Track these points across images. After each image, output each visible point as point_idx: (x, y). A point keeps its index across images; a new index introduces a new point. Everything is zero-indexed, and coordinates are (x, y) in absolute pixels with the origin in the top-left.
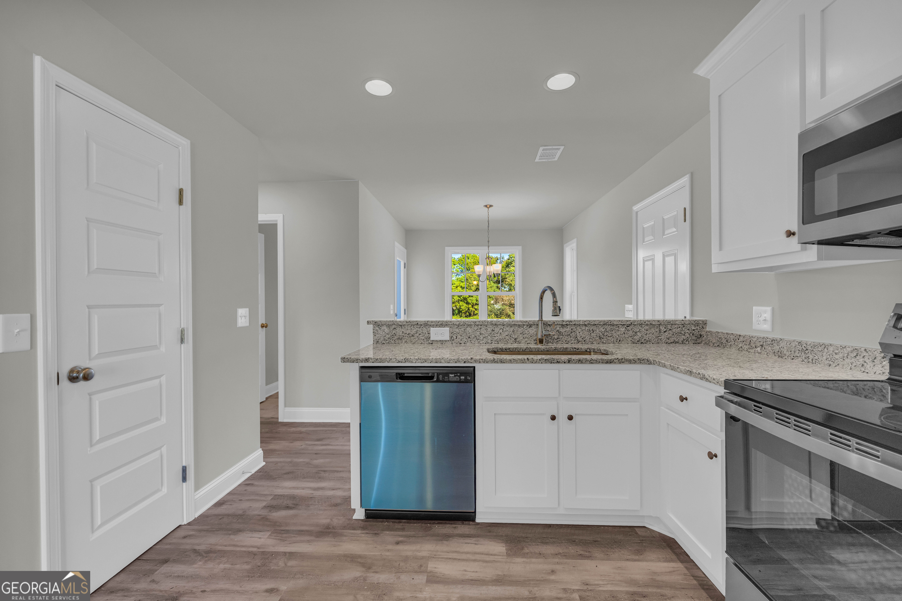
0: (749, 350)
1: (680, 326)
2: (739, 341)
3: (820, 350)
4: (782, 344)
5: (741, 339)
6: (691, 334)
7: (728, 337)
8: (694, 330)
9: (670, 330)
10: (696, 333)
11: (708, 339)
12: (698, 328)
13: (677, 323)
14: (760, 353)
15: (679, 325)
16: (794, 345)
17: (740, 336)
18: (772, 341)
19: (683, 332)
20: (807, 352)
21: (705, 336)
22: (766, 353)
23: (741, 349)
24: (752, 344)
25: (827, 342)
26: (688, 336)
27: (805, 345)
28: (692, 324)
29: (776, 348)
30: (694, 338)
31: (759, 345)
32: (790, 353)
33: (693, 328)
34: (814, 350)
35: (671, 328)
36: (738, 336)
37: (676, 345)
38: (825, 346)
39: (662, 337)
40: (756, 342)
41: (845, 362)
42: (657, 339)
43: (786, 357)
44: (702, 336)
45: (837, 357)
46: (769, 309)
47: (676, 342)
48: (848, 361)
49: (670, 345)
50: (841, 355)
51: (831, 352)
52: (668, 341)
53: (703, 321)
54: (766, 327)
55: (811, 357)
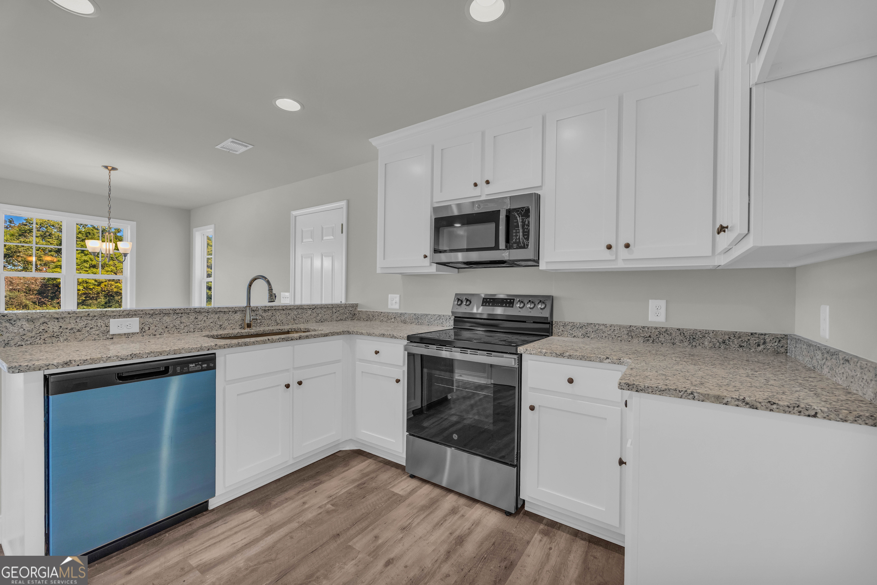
0: (387, 321)
1: (344, 308)
2: (381, 316)
3: (424, 317)
4: (406, 316)
5: (382, 314)
6: (350, 313)
7: (374, 314)
8: (351, 311)
9: (339, 311)
10: (352, 312)
11: (360, 316)
12: (353, 309)
13: (343, 306)
14: (393, 322)
15: (343, 307)
16: (412, 316)
17: (382, 313)
18: (401, 314)
19: (345, 312)
20: (418, 319)
21: (357, 315)
22: (397, 322)
23: (382, 321)
24: (389, 317)
25: (427, 313)
26: (348, 315)
27: (417, 315)
28: (351, 306)
29: (403, 318)
30: (351, 316)
31: (393, 318)
32: (410, 320)
33: (351, 309)
34: (422, 318)
35: (339, 310)
36: (381, 313)
37: (342, 321)
38: (427, 315)
39: (334, 317)
40: (392, 316)
41: (435, 323)
42: (331, 318)
43: (408, 323)
44: (355, 315)
45: (432, 320)
46: (398, 296)
47: (341, 320)
48: (436, 322)
49: (339, 322)
50: (433, 319)
51: (429, 318)
52: (337, 319)
53: (356, 304)
54: (397, 306)
55: (420, 321)
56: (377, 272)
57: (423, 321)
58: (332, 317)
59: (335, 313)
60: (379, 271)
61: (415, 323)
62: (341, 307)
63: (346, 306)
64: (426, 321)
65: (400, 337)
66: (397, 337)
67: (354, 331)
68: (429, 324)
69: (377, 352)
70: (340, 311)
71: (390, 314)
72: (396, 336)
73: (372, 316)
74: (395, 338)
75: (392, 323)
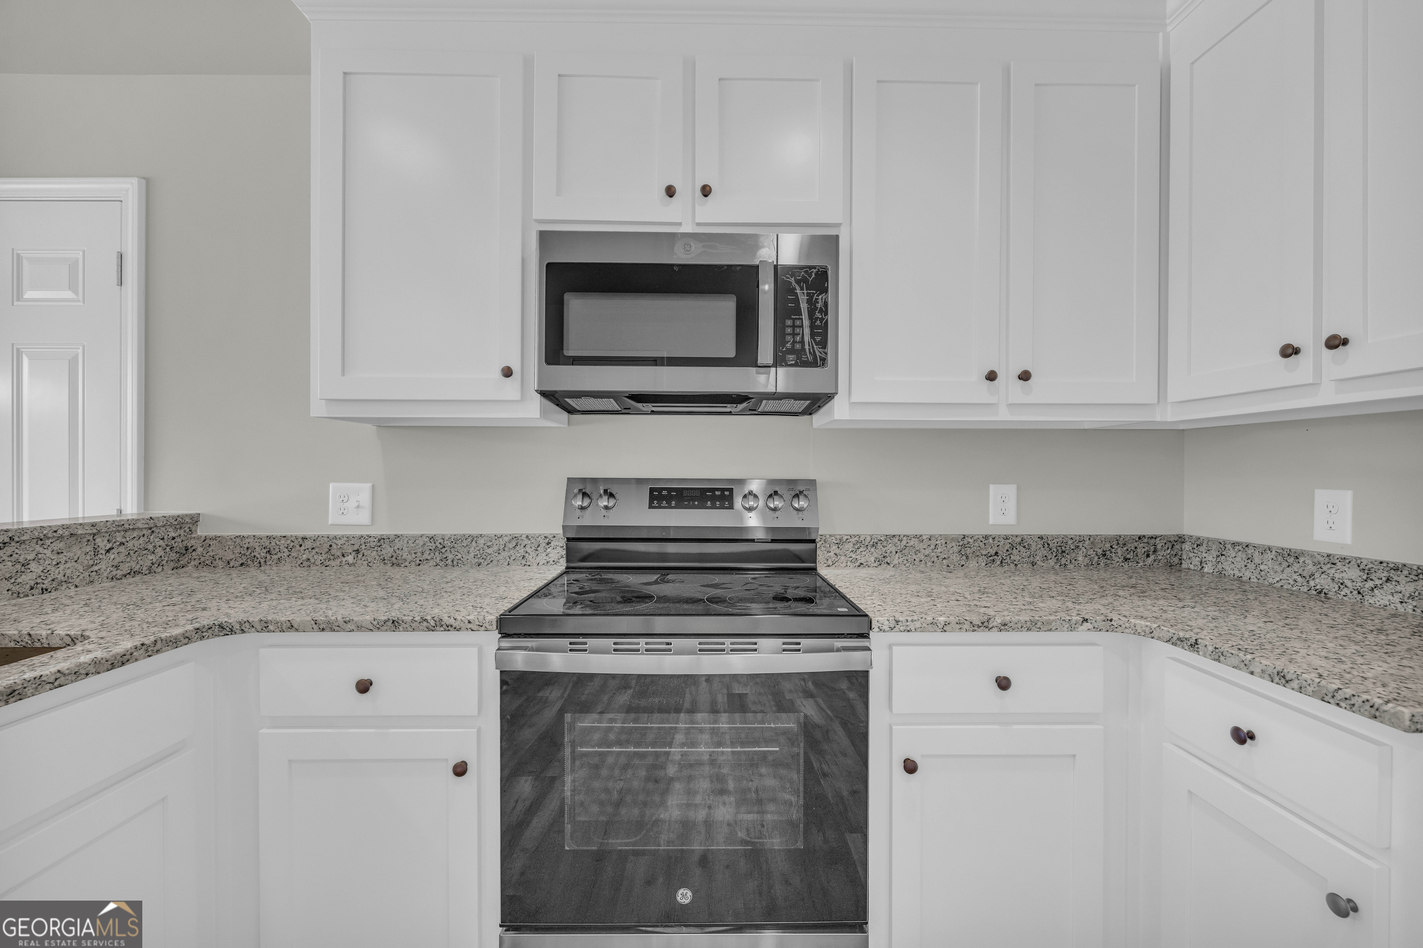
0: (327, 563)
1: (145, 532)
2: (303, 548)
3: (465, 545)
4: (398, 544)
5: (308, 544)
6: (168, 549)
7: (273, 544)
8: (174, 538)
9: (122, 544)
10: (178, 545)
11: (211, 554)
12: (182, 532)
13: (139, 525)
14: (353, 564)
15: (141, 529)
16: (421, 543)
17: (304, 539)
18: (379, 540)
19: (150, 547)
20: (443, 550)
21: (200, 550)
22: (365, 563)
23: (305, 564)
24: (333, 552)
25: (474, 532)
26: (162, 553)
27: (441, 541)
28: (171, 526)
29: (388, 551)
30: (174, 556)
31: (350, 551)
32: (414, 556)
33: (172, 534)
34: (456, 546)
35: (124, 540)
36: (300, 540)
37: (138, 578)
38: (474, 538)
39: (103, 565)
40: (345, 547)
41: (500, 557)
42: (87, 574)
43: (407, 564)
44: (190, 550)
45: (490, 551)
46: (367, 486)
47: (133, 573)
48: (504, 554)
49: (124, 581)
50: (495, 548)
51: (482, 546)
52: (114, 573)
53: (192, 517)
54: (363, 518)
55: (450, 557)
56: (313, 414)
57: (460, 556)
58: (96, 568)
59: (108, 551)
60: (317, 409)
61: (432, 563)
62: (133, 529)
63: (152, 526)
64: (472, 555)
65: (470, 626)
66: (454, 625)
67: (251, 620)
68: (482, 561)
69: (364, 687)
70: (130, 544)
71: (340, 542)
72: (452, 621)
73: (265, 551)
74: (448, 628)
75: (346, 567)
